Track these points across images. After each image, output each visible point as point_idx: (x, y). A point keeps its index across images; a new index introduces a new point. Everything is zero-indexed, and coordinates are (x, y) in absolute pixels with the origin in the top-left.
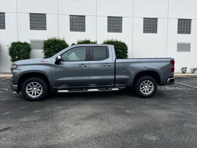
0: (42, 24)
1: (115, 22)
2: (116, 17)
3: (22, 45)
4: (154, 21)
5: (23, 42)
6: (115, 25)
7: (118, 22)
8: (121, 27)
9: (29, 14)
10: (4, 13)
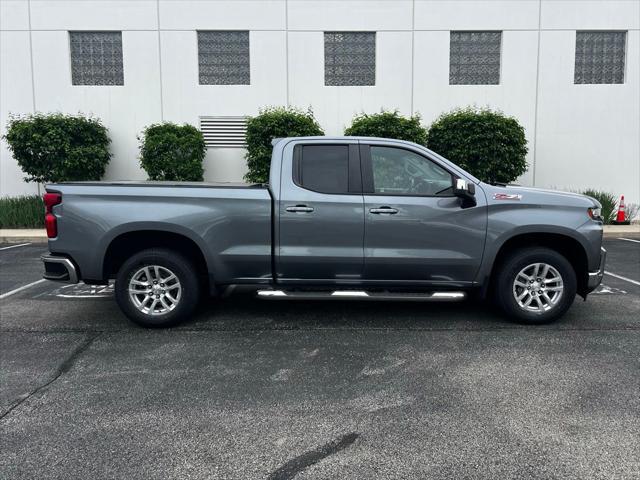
0: (238, 65)
1: (475, 49)
2: (469, 32)
3: (179, 136)
4: (613, 40)
5: (181, 125)
6: (474, 59)
7: (486, 49)
8: (498, 64)
9: (195, 33)
10: (120, 33)
